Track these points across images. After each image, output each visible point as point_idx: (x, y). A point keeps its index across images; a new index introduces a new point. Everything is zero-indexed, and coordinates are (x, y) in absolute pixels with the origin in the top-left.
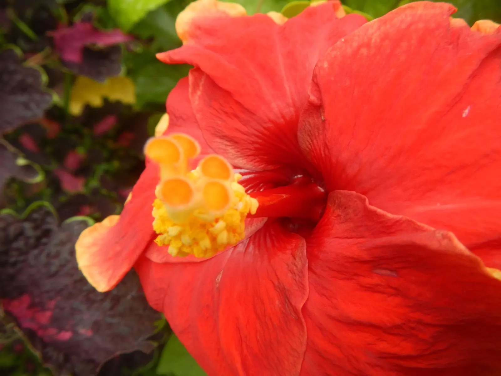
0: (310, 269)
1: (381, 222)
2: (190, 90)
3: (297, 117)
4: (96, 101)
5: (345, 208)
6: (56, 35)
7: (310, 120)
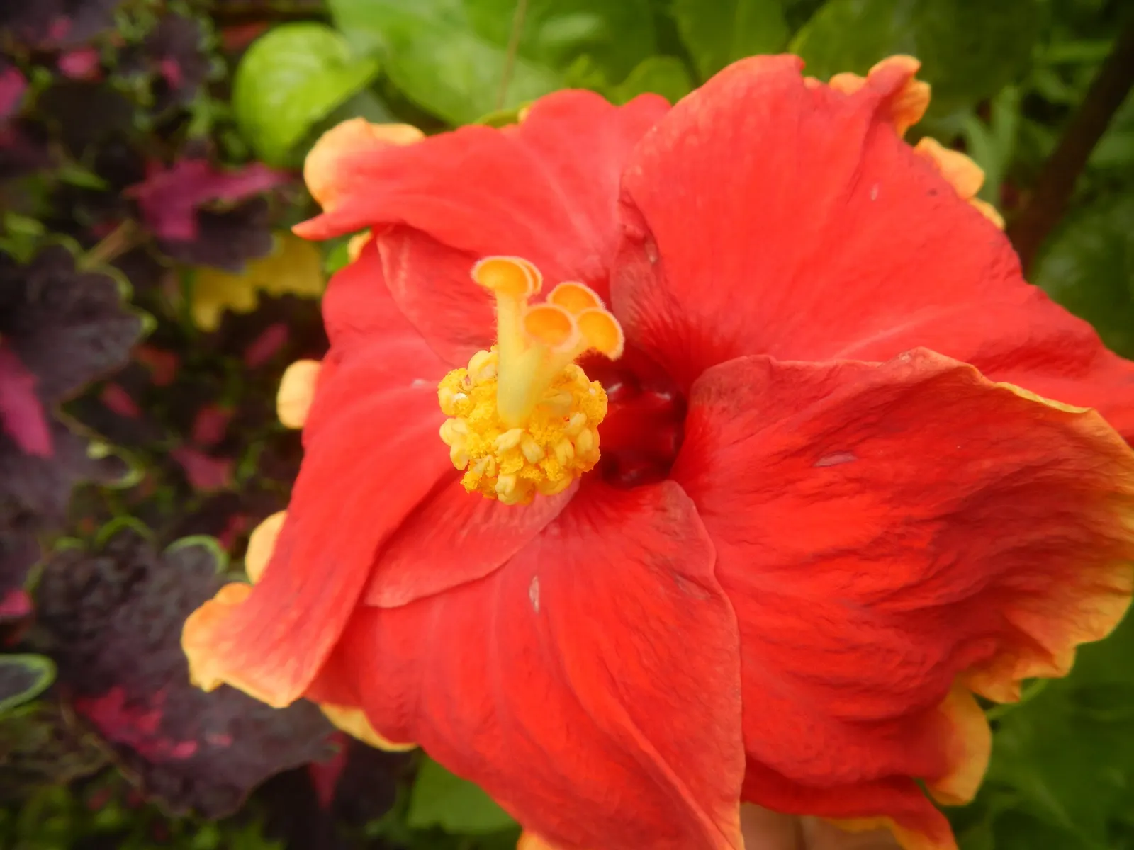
0: (701, 511)
1: (806, 382)
2: (386, 270)
3: (607, 271)
4: (244, 300)
5: (734, 390)
6: (141, 191)
7: (631, 268)
